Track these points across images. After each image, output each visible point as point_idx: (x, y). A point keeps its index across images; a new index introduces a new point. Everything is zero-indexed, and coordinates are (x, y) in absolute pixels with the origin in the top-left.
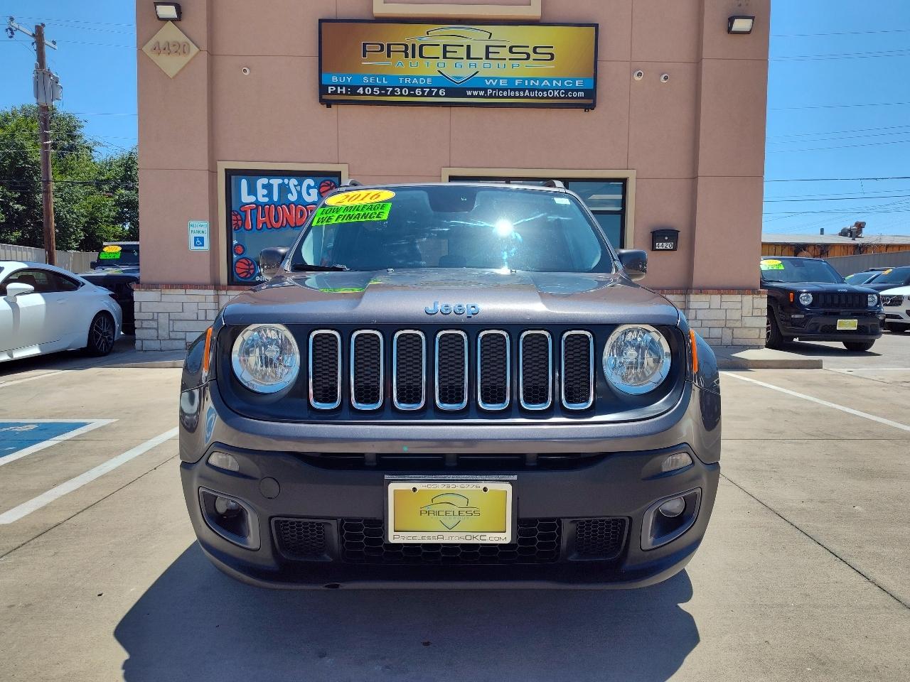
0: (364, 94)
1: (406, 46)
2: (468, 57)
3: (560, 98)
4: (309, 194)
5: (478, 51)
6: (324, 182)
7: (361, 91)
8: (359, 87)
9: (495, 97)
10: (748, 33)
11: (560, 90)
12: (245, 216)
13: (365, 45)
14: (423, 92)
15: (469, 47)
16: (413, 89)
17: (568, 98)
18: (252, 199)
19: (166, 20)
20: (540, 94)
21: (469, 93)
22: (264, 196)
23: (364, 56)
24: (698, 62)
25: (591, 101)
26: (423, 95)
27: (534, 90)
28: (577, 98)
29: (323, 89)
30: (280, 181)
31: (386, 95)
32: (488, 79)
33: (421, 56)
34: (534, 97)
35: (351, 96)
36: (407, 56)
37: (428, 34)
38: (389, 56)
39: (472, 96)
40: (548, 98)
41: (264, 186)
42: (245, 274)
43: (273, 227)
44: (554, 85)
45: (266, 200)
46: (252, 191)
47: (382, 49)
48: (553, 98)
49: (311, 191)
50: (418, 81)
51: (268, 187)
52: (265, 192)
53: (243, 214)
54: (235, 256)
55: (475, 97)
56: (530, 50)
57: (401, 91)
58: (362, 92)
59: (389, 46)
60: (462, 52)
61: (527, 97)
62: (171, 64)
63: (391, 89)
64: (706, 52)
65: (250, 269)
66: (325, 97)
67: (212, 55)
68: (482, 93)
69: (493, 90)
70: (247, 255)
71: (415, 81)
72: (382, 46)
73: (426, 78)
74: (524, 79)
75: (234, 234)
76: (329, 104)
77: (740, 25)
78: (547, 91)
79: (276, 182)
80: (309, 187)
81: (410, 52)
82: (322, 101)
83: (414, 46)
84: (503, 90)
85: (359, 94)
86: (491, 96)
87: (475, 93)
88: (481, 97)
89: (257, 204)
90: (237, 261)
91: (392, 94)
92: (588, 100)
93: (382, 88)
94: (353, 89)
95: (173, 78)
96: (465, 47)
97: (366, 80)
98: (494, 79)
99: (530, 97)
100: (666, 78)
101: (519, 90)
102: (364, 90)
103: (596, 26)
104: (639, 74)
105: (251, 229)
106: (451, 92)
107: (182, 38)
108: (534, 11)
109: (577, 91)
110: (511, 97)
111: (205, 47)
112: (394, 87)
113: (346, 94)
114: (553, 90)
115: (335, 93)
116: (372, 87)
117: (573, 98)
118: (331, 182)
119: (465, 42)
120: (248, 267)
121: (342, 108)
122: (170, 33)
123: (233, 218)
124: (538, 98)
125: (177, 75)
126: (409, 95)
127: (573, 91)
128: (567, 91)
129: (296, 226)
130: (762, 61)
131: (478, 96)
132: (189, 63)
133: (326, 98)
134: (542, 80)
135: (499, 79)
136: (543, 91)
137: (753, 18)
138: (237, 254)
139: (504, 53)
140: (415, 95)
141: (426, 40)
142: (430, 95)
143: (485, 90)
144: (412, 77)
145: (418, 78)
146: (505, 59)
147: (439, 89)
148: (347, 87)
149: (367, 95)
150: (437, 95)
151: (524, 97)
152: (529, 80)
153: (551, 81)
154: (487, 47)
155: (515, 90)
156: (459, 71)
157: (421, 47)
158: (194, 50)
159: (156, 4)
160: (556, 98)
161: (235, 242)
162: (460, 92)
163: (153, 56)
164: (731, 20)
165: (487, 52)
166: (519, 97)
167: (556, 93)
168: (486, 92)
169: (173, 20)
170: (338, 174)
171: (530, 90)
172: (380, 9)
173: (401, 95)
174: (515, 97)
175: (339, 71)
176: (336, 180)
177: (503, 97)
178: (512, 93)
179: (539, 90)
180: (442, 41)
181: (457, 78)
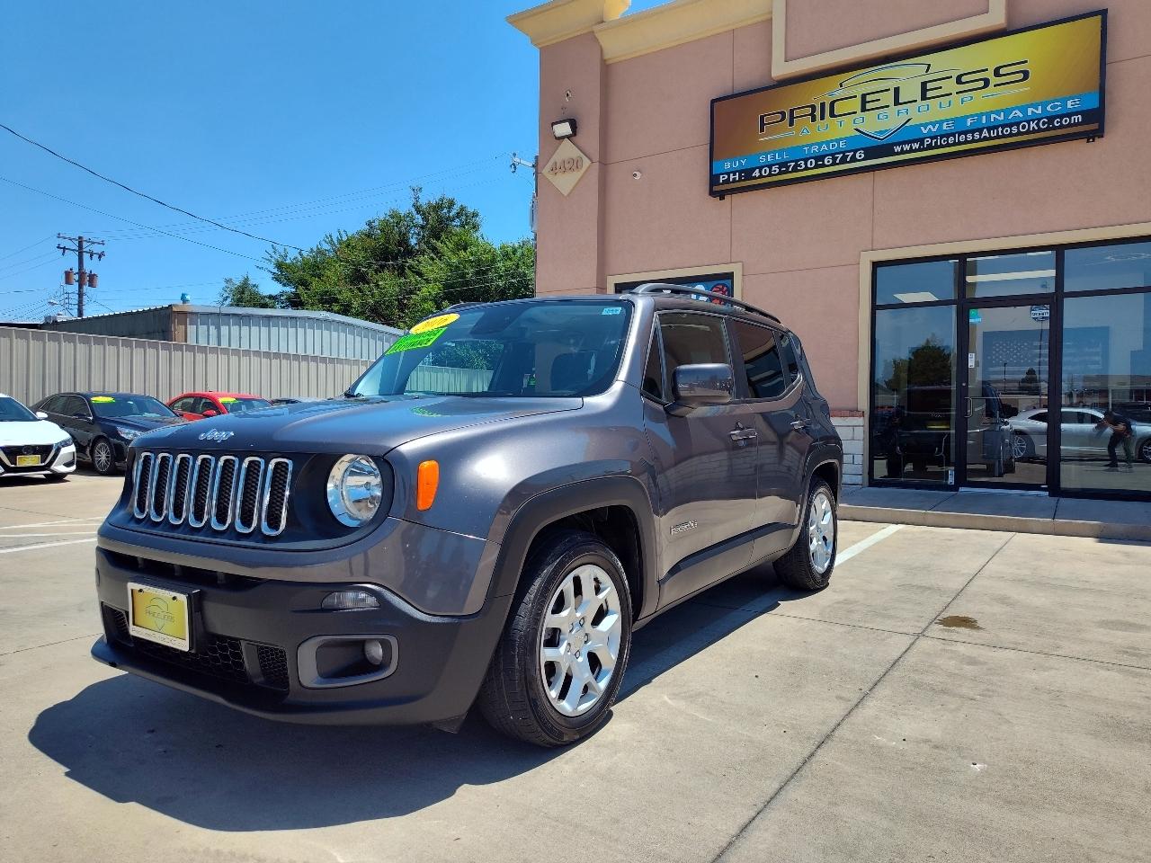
0: (761, 176)
1: (813, 107)
2: (897, 103)
3: (1040, 130)
5: (911, 91)
6: (715, 286)
7: (756, 173)
8: (754, 170)
9: (937, 147)
11: (1039, 120)
13: (762, 118)
14: (834, 159)
15: (897, 90)
16: (823, 157)
17: (1055, 128)
19: (562, 138)
20: (1007, 131)
21: (898, 149)
23: (762, 130)
25: (1095, 126)
26: (834, 164)
27: (996, 127)
28: (1070, 125)
29: (713, 179)
31: (787, 172)
32: (925, 125)
33: (832, 115)
34: (998, 137)
35: (748, 182)
36: (814, 120)
37: (841, 86)
38: (791, 124)
39: (903, 152)
40: (1019, 133)
44: (1030, 114)
47: (783, 119)
48: (1028, 132)
50: (828, 147)
55: (907, 152)
56: (990, 75)
57: (806, 164)
58: (758, 175)
59: (792, 111)
60: (888, 98)
61: (985, 139)
62: (565, 182)
63: (793, 164)
66: (716, 188)
67: (604, 164)
68: (916, 146)
69: (933, 138)
71: (824, 147)
72: (783, 114)
73: (838, 141)
74: (980, 116)
76: (721, 195)
78: (1017, 124)
81: (818, 113)
82: (713, 193)
83: (823, 105)
84: (948, 136)
85: (755, 178)
86: (930, 147)
87: (907, 147)
88: (916, 151)
91: (795, 170)
92: (1093, 124)
93: (783, 165)
94: (747, 173)
95: (568, 195)
96: (892, 91)
97: (762, 159)
98: (934, 124)
99: (991, 138)
101: (973, 132)
102: (760, 172)
103: (1103, 13)
106: (871, 152)
107: (575, 153)
108: (996, 18)
109: (1069, 115)
110: (960, 143)
111: (597, 158)
112: (796, 161)
113: (740, 180)
114: (1028, 122)
115: (727, 182)
116: (770, 167)
117: (1062, 127)
118: (724, 285)
119: (891, 85)
121: (737, 197)
122: (568, 150)
124: (1004, 136)
125: (570, 193)
126: (817, 166)
127: (1062, 116)
128: (1051, 119)
131: (911, 151)
132: (582, 177)
133: (718, 189)
134: (1007, 111)
135: (941, 122)
136: (1010, 125)
139: (949, 86)
140: (824, 166)
141: (839, 94)
142: (843, 161)
143: (921, 141)
144: (820, 144)
145: (827, 143)
147: (855, 151)
148: (740, 172)
149: (764, 177)
150: (854, 159)
151: (980, 140)
152: (988, 115)
153: (1023, 109)
154: (924, 84)
155: (965, 133)
156: (883, 123)
157: (832, 104)
158: (587, 162)
159: (553, 124)
160: (1034, 131)
162: (886, 149)
163: (550, 177)
165: (924, 92)
166: (973, 141)
167: (1033, 125)
168: (922, 144)
169: (568, 137)
170: (730, 276)
171: (989, 129)
172: (780, 69)
173: (807, 168)
174: (966, 142)
175: (732, 157)
176: (728, 282)
177: (948, 145)
178: (962, 138)
179: (1003, 126)
180: (859, 91)
181: (881, 132)
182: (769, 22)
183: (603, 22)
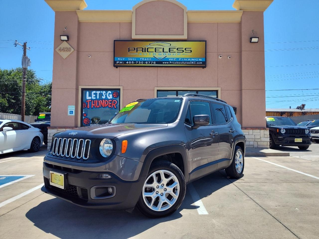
0: (129, 64)
1: (143, 49)
2: (163, 52)
3: (194, 64)
4: (109, 96)
5: (166, 50)
6: (114, 92)
7: (127, 63)
8: (127, 61)
9: (172, 64)
10: (257, 42)
11: (194, 62)
12: (87, 104)
13: (129, 48)
14: (148, 63)
15: (163, 49)
16: (145, 62)
17: (197, 64)
18: (90, 98)
19: (64, 41)
22: (94, 97)
23: (129, 51)
24: (240, 52)
25: (204, 65)
26: (148, 64)
27: (185, 62)
28: (200, 64)
29: (115, 62)
30: (100, 92)
31: (136, 64)
32: (170, 58)
33: (148, 51)
34: (185, 64)
35: (124, 64)
36: (143, 52)
38: (137, 52)
39: (165, 64)
40: (190, 64)
41: (94, 94)
42: (86, 123)
43: (97, 107)
44: (192, 60)
45: (95, 98)
46: (90, 95)
47: (135, 50)
48: (192, 64)
49: (110, 95)
50: (147, 59)
51: (96, 94)
52: (95, 96)
53: (87, 103)
54: (83, 117)
56: (184, 49)
57: (141, 62)
58: (128, 63)
59: (137, 48)
60: (161, 50)
61: (183, 64)
62: (65, 55)
63: (137, 62)
64: (243, 49)
65: (88, 121)
66: (115, 65)
67: (78, 52)
68: (168, 63)
69: (172, 62)
70: (87, 117)
71: (145, 59)
72: (135, 48)
73: (149, 58)
74: (182, 58)
75: (84, 110)
76: (117, 67)
77: (254, 40)
78: (190, 62)
79: (98, 92)
80: (109, 94)
81: (144, 50)
82: (114, 66)
83: (145, 48)
84: (175, 62)
85: (127, 64)
86: (171, 64)
89: (92, 100)
90: (84, 119)
91: (138, 63)
92: (203, 65)
93: (135, 62)
94: (125, 62)
95: (65, 59)
96: (162, 49)
97: (129, 60)
98: (172, 58)
100: (230, 58)
101: (180, 62)
102: (128, 62)
103: (206, 41)
104: (221, 56)
105: (89, 108)
106: (157, 63)
107: (68, 46)
108: (185, 37)
109: (200, 62)
110: (178, 64)
111: (76, 49)
112: (138, 61)
113: (123, 64)
114: (192, 62)
115: (119, 63)
116: (131, 62)
117: (198, 64)
118: (117, 92)
119: (162, 47)
120: (87, 121)
121: (121, 68)
122: (65, 45)
123: (84, 104)
124: (187, 64)
125: (66, 58)
126: (144, 64)
127: (198, 62)
128: (196, 62)
129: (104, 107)
130: (262, 51)
131: (167, 64)
132: (71, 54)
133: (116, 65)
134: (188, 59)
135: (173, 58)
136: (188, 62)
137: (258, 38)
138: (84, 116)
139: (175, 50)
140: (145, 64)
141: (149, 46)
142: (150, 63)
143: (169, 62)
144: (145, 58)
145: (146, 58)
146: (175, 52)
147: (153, 62)
148: (123, 61)
149: (130, 64)
150: (153, 64)
151: (182, 64)
152: (184, 58)
153: (191, 59)
154: (170, 48)
155: (179, 62)
156: (160, 56)
157: (148, 49)
158: (72, 50)
159: (61, 36)
160: (193, 64)
161: (84, 112)
162: (160, 62)
163: (59, 52)
164: (251, 39)
165: (170, 50)
166: (180, 64)
167: (193, 63)
168: (169, 63)
169: (66, 41)
170: (119, 89)
171: (184, 62)
172: (134, 37)
173: (141, 64)
174: (179, 64)
175: (120, 56)
176: (118, 91)
177: (175, 64)
178: (178, 63)
179: (187, 62)
180: (154, 47)
181: (160, 58)
182: (131, 23)
183: (79, 9)
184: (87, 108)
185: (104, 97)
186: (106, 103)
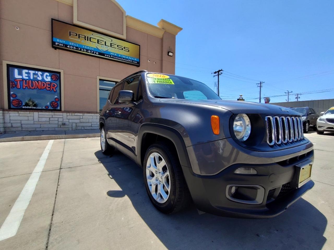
1: (85, 37)
2: (105, 45)
4: (47, 78)
5: (108, 44)
6: (53, 75)
8: (68, 45)
9: (113, 58)
10: (172, 56)
12: (17, 83)
13: (70, 32)
15: (105, 42)
16: (88, 50)
17: (133, 63)
18: (20, 77)
20: (126, 60)
21: (106, 55)
22: (26, 76)
23: (70, 35)
24: (162, 60)
25: (138, 65)
26: (91, 53)
27: (124, 59)
28: (135, 63)
29: (53, 43)
30: (34, 72)
31: (78, 50)
32: (111, 53)
33: (90, 40)
35: (65, 48)
36: (85, 39)
38: (79, 38)
39: (106, 56)
40: (128, 61)
41: (26, 73)
42: (17, 105)
43: (30, 88)
45: (27, 78)
46: (20, 74)
47: (77, 35)
48: (129, 62)
49: (47, 77)
51: (28, 73)
52: (27, 75)
53: (16, 83)
54: (12, 98)
55: (107, 57)
56: (123, 48)
58: (69, 47)
59: (79, 34)
61: (122, 60)
64: (164, 59)
65: (19, 103)
66: (54, 46)
68: (109, 56)
69: (113, 56)
70: (17, 98)
73: (92, 48)
74: (121, 55)
75: (11, 89)
76: (56, 48)
77: (170, 54)
78: (128, 59)
79: (32, 72)
80: (47, 76)
81: (86, 38)
82: (53, 47)
83: (88, 37)
84: (116, 57)
85: (68, 48)
86: (112, 58)
87: (107, 56)
88: (109, 57)
89: (23, 80)
90: (13, 100)
91: (80, 50)
93: (76, 47)
94: (66, 46)
97: (70, 44)
98: (113, 53)
99: (123, 60)
100: (155, 63)
103: (140, 46)
104: (149, 61)
105: (20, 88)
106: (100, 54)
108: (124, 37)
109: (135, 61)
110: (118, 59)
112: (81, 48)
113: (63, 46)
115: (59, 45)
116: (73, 47)
117: (134, 63)
118: (56, 75)
119: (105, 40)
120: (18, 103)
121: (60, 51)
123: (11, 83)
126: (86, 52)
127: (134, 61)
128: (133, 61)
129: (41, 89)
130: (174, 63)
131: (108, 57)
134: (126, 56)
135: (114, 53)
136: (127, 59)
137: (173, 53)
138: (13, 97)
139: (116, 46)
140: (88, 52)
141: (92, 36)
142: (93, 53)
144: (87, 47)
145: (89, 47)
147: (96, 52)
148: (63, 44)
149: (71, 49)
150: (96, 54)
152: (123, 55)
153: (129, 57)
154: (111, 44)
155: (119, 57)
156: (103, 48)
157: (90, 38)
160: (130, 62)
161: (12, 93)
162: (103, 54)
164: (169, 52)
165: (111, 45)
166: (120, 60)
167: (130, 61)
168: (111, 56)
170: (59, 73)
171: (123, 58)
172: (76, 22)
173: (83, 51)
174: (119, 59)
175: (60, 38)
176: (58, 75)
177: (116, 59)
178: (118, 58)
179: (125, 59)
181: (102, 50)
182: (72, 7)
184: (17, 88)
185: (40, 78)
186: (44, 86)
